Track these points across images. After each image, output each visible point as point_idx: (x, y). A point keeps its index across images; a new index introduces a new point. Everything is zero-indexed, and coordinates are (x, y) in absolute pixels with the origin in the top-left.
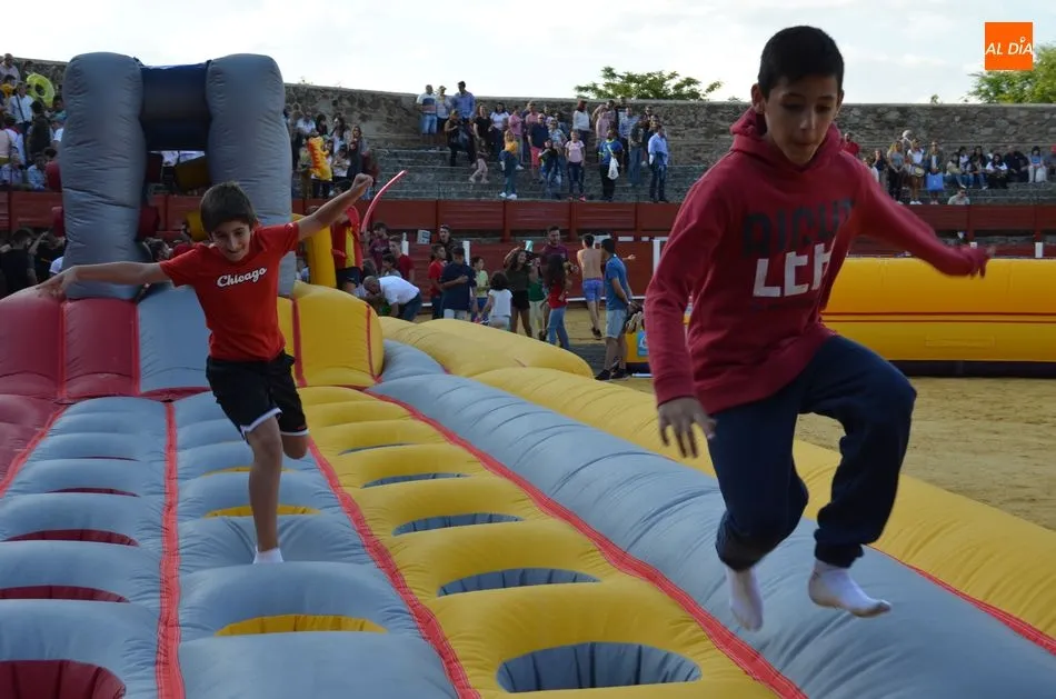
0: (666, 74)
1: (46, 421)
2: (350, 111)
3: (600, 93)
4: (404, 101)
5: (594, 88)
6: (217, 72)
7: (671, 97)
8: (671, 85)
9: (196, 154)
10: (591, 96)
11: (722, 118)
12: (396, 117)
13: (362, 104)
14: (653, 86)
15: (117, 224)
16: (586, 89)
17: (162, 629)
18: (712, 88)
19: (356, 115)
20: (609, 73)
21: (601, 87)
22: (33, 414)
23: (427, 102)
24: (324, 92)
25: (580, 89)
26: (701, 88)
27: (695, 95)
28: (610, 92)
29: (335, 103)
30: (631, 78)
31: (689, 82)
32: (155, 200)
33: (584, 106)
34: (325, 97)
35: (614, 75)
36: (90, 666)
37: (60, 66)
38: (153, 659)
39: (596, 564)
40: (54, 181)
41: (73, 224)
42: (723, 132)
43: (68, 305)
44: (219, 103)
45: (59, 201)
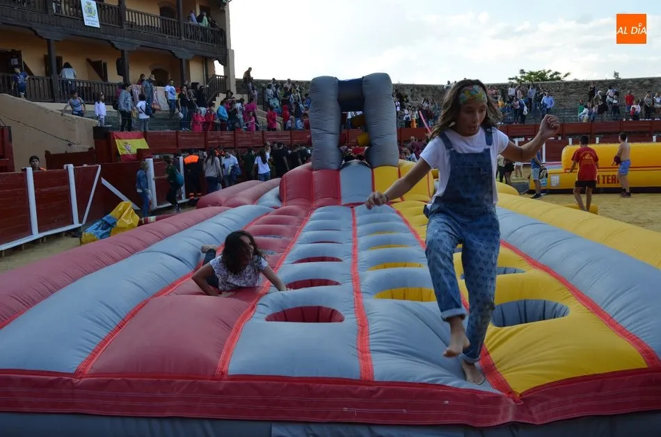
0: (546, 71)
1: (308, 215)
2: (417, 93)
3: (518, 80)
4: (439, 88)
5: (516, 78)
6: (366, 81)
7: (548, 80)
8: (548, 75)
9: (359, 113)
10: (515, 81)
11: (571, 88)
12: (436, 94)
13: (422, 90)
14: (541, 76)
15: (330, 141)
16: (513, 79)
17: (355, 294)
18: (566, 75)
19: (420, 95)
20: (522, 72)
21: (519, 78)
22: (303, 213)
23: (447, 88)
24: (407, 86)
25: (510, 79)
26: (561, 76)
27: (559, 79)
28: (523, 79)
29: (411, 90)
30: (531, 73)
31: (556, 73)
32: (344, 131)
33: (512, 85)
34: (408, 88)
35: (524, 73)
36: (329, 309)
37: (308, 82)
38: (353, 306)
39: (524, 266)
40: (307, 126)
41: (314, 142)
42: (572, 93)
43: (314, 172)
44: (367, 93)
45: (309, 133)
